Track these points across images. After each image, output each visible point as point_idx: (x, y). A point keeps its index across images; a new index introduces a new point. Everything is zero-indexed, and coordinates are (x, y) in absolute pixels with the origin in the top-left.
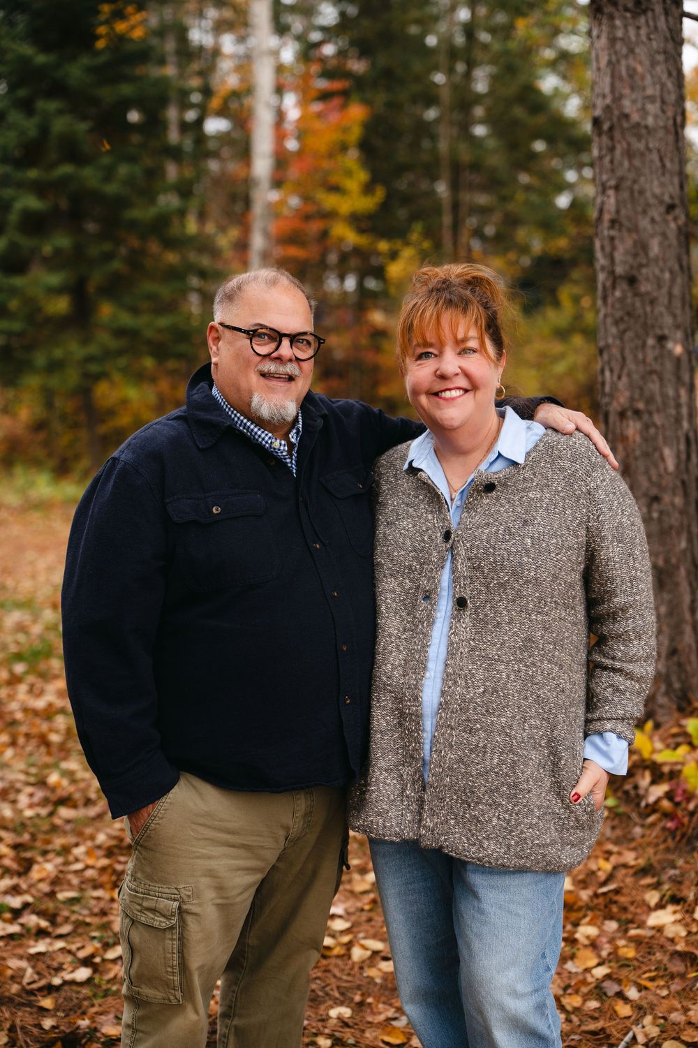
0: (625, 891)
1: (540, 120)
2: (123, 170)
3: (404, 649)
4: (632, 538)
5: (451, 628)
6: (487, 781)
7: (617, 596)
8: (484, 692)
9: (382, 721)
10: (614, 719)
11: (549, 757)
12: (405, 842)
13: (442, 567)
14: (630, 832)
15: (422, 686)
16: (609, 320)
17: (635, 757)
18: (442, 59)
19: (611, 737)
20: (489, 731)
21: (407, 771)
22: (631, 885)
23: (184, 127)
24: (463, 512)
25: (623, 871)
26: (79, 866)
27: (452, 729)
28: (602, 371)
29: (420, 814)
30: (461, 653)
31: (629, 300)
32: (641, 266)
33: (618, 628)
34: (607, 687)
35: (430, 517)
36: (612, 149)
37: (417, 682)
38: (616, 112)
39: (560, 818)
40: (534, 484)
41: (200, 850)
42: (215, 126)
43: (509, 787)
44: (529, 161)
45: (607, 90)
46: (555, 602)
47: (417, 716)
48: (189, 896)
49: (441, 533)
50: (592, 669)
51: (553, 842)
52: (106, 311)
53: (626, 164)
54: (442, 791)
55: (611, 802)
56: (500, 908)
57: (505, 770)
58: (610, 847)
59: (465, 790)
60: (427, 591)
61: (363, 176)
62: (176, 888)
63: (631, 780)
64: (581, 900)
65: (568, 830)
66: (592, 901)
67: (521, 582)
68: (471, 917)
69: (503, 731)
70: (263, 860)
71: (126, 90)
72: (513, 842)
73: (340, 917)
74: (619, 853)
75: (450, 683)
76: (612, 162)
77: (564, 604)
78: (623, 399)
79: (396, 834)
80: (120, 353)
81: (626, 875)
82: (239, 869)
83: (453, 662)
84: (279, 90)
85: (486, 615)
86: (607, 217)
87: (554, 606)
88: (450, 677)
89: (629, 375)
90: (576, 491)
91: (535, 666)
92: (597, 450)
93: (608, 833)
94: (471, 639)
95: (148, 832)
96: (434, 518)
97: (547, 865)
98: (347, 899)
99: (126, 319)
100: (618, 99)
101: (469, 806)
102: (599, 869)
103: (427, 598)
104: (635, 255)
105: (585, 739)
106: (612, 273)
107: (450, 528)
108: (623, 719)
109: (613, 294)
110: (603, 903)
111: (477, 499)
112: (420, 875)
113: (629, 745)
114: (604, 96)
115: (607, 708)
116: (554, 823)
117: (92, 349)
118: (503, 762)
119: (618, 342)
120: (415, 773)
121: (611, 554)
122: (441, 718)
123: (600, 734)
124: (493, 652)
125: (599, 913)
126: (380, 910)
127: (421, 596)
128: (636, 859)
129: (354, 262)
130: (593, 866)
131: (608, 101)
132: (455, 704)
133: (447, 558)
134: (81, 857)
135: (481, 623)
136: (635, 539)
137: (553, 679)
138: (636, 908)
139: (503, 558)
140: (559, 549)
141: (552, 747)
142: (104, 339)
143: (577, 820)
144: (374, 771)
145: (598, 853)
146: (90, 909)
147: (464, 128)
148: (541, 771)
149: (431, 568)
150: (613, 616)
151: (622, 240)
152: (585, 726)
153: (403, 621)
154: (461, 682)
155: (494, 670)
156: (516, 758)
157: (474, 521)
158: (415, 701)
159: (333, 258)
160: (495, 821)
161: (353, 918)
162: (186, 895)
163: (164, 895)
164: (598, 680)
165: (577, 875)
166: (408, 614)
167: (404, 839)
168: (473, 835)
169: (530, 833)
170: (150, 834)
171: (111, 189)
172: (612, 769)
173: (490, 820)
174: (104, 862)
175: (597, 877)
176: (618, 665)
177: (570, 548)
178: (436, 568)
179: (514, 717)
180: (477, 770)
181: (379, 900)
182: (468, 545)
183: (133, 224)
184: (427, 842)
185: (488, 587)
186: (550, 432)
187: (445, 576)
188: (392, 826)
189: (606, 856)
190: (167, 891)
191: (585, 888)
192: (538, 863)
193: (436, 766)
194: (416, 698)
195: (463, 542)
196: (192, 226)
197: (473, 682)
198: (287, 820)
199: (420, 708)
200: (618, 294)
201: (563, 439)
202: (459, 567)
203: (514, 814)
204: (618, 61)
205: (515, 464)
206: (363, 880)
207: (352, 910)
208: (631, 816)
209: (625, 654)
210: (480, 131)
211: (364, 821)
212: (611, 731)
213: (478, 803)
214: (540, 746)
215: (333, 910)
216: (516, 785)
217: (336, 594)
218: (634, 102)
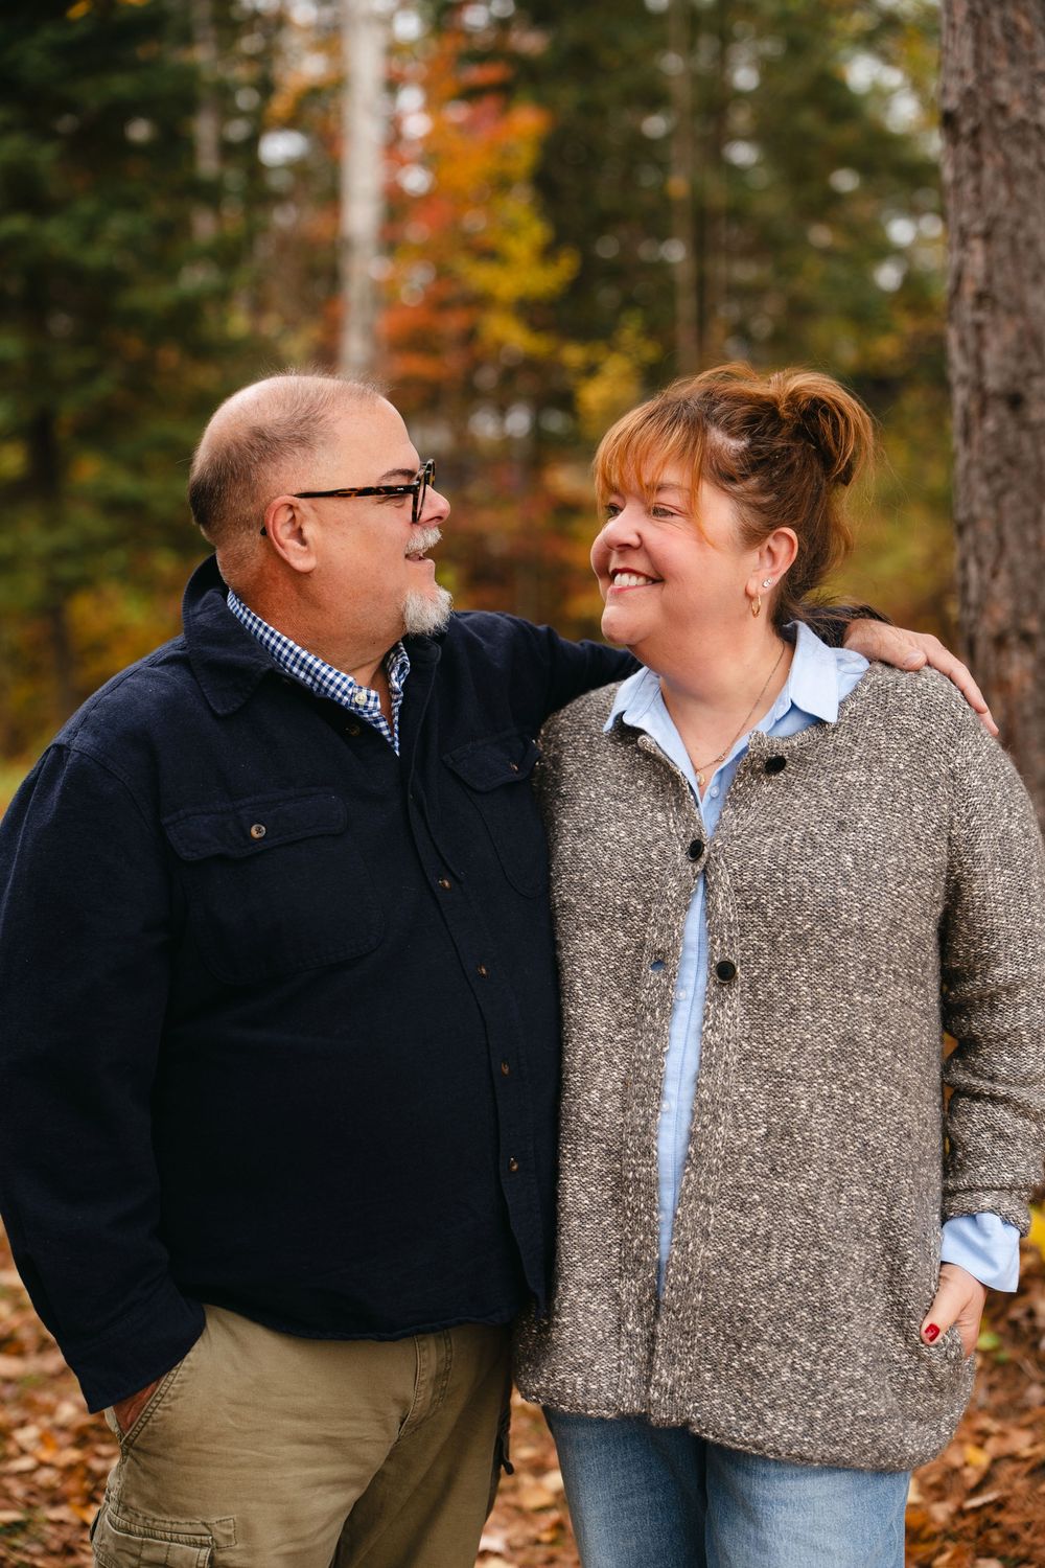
0: (1013, 1504)
1: (846, 135)
2: (119, 224)
3: (622, 1060)
4: (1025, 860)
5: (706, 1018)
6: (771, 1299)
7: (998, 965)
8: (767, 1135)
9: (581, 1195)
10: (996, 1189)
11: (883, 1256)
12: (624, 1418)
13: (687, 908)
14: (1021, 1396)
15: (657, 1127)
16: (975, 473)
17: (1030, 1259)
18: (675, 29)
19: (991, 1221)
20: (775, 1205)
21: (628, 1287)
22: (1024, 1493)
23: (227, 150)
24: (725, 808)
25: (1010, 1468)
26: (25, 1463)
27: (708, 1202)
28: (964, 565)
29: (650, 1364)
30: (726, 1064)
31: (1010, 437)
32: (1031, 375)
33: (1002, 1023)
34: (982, 1130)
35: (660, 817)
36: (977, 168)
37: (648, 1121)
38: (984, 102)
39: (901, 1370)
40: (855, 758)
41: (248, 1452)
42: (279, 148)
43: (813, 1310)
44: (827, 205)
45: (967, 63)
46: (894, 971)
47: (649, 1183)
48: (228, 1537)
49: (683, 845)
50: (953, 1097)
51: (891, 1415)
52: (90, 471)
53: (1003, 193)
54: (688, 1318)
55: (987, 1341)
56: (796, 1539)
57: (804, 1280)
58: (986, 1423)
59: (731, 1317)
60: (659, 952)
61: (536, 232)
62: (204, 1524)
63: (1022, 1301)
64: (933, 1521)
65: (913, 1392)
66: (954, 1523)
67: (835, 933)
68: (744, 1558)
69: (801, 1208)
70: (363, 1463)
71: (121, 85)
72: (818, 1414)
73: (497, 1555)
74: (1003, 1435)
75: (706, 1119)
76: (977, 189)
77: (909, 975)
78: (1000, 613)
79: (609, 1405)
80: (113, 542)
81: (1015, 1475)
82: (320, 1484)
83: (710, 1080)
84: (392, 85)
85: (771, 994)
86: (969, 289)
87: (893, 979)
88: (703, 1109)
89: (1012, 571)
90: (930, 770)
91: (860, 1088)
92: (965, 698)
93: (983, 1397)
94: (743, 1038)
95: (150, 1424)
96: (669, 818)
97: (881, 1456)
98: (510, 1521)
99: (123, 483)
100: (986, 78)
101: (739, 1346)
102: (966, 1464)
103: (659, 964)
104: (1021, 356)
105: (943, 1224)
106: (979, 388)
107: (701, 835)
108: (1011, 1189)
109: (981, 425)
110: (974, 1527)
111: (750, 785)
112: (642, 1481)
113: (1022, 1235)
114: (962, 73)
115: (983, 1169)
116: (891, 1379)
117: (64, 537)
118: (800, 1264)
119: (991, 512)
120: (643, 1290)
121: (990, 888)
122: (688, 1182)
123: (971, 1216)
124: (782, 1061)
125: (967, 1545)
126: (569, 1542)
127: (647, 961)
128: (1033, 1444)
129: (524, 383)
130: (956, 1459)
131: (970, 82)
132: (715, 1156)
133: (696, 892)
134: (30, 1446)
135: (761, 1008)
136: (1031, 862)
137: (893, 1112)
138: (1035, 1535)
139: (802, 889)
140: (903, 873)
141: (890, 1239)
142: (86, 520)
143: (932, 1374)
144: (566, 1289)
145: (965, 1434)
146: (44, 1544)
147: (713, 150)
148: (870, 1281)
149: (666, 910)
150: (990, 1001)
151: (997, 329)
152: (943, 1202)
153: (616, 1007)
154: (726, 1117)
155: (785, 1094)
156: (825, 1258)
157: (746, 823)
158: (644, 1154)
159: (487, 377)
160: (786, 1374)
161: (521, 1557)
162: (222, 1534)
163: (182, 1537)
164: (964, 1119)
165: (928, 1475)
166: (625, 995)
167: (621, 1414)
168: (745, 1401)
169: (850, 1395)
170: (153, 1427)
171: (96, 257)
172: (995, 1280)
173: (777, 1373)
174: (72, 1455)
175: (962, 1478)
176: (1001, 1090)
177: (920, 874)
178: (675, 909)
179: (821, 1181)
180: (753, 1278)
181: (569, 1524)
182: (736, 865)
183: (135, 318)
184: (660, 1416)
185: (773, 943)
186: (878, 667)
187: (693, 924)
188: (600, 1389)
189: (979, 1439)
190: (188, 1529)
191: (941, 1499)
192: (864, 1453)
193: (678, 1272)
194: (647, 1152)
195: (725, 861)
196: (239, 323)
197: (747, 1117)
198: (404, 1386)
199: (654, 1168)
200: (990, 425)
201: (905, 678)
202: (720, 906)
203: (821, 1361)
204: (987, 12)
205: (818, 722)
206: (539, 1487)
207: (519, 1542)
208: (1023, 1366)
209: (1014, 1070)
210: (742, 154)
211: (549, 1381)
212: (992, 1211)
213: (754, 1341)
214: (868, 1236)
215: (486, 1543)
216: (824, 1307)
217: (484, 971)
218: (1016, 83)
